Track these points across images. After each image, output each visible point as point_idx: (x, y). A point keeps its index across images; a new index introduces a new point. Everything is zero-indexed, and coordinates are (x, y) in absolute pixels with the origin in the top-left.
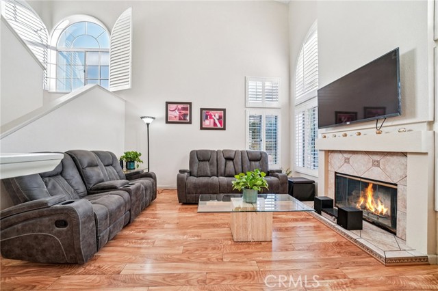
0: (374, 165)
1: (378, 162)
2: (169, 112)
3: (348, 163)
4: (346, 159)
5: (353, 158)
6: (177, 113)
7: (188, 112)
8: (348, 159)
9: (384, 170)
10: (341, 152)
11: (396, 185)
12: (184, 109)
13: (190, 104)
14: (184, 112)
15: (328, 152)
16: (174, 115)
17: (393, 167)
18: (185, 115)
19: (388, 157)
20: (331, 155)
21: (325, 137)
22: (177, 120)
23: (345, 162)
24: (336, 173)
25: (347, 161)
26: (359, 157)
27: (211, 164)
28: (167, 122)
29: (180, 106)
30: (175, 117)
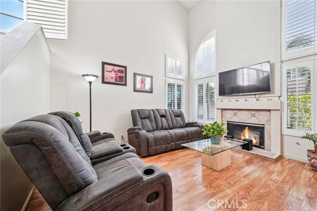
0: (252, 116)
1: (254, 114)
2: (106, 73)
3: (237, 115)
4: (234, 113)
5: (239, 113)
6: (113, 75)
7: (124, 75)
8: (236, 113)
9: (258, 119)
10: (231, 109)
11: (264, 125)
12: (120, 71)
13: (125, 67)
14: (120, 74)
15: (223, 110)
16: (111, 76)
17: (262, 116)
18: (121, 78)
19: (260, 112)
20: (224, 112)
21: (222, 101)
22: (113, 81)
23: (234, 115)
24: (228, 121)
25: (235, 115)
26: (243, 112)
27: (151, 121)
28: (103, 82)
29: (117, 68)
30: (112, 78)
